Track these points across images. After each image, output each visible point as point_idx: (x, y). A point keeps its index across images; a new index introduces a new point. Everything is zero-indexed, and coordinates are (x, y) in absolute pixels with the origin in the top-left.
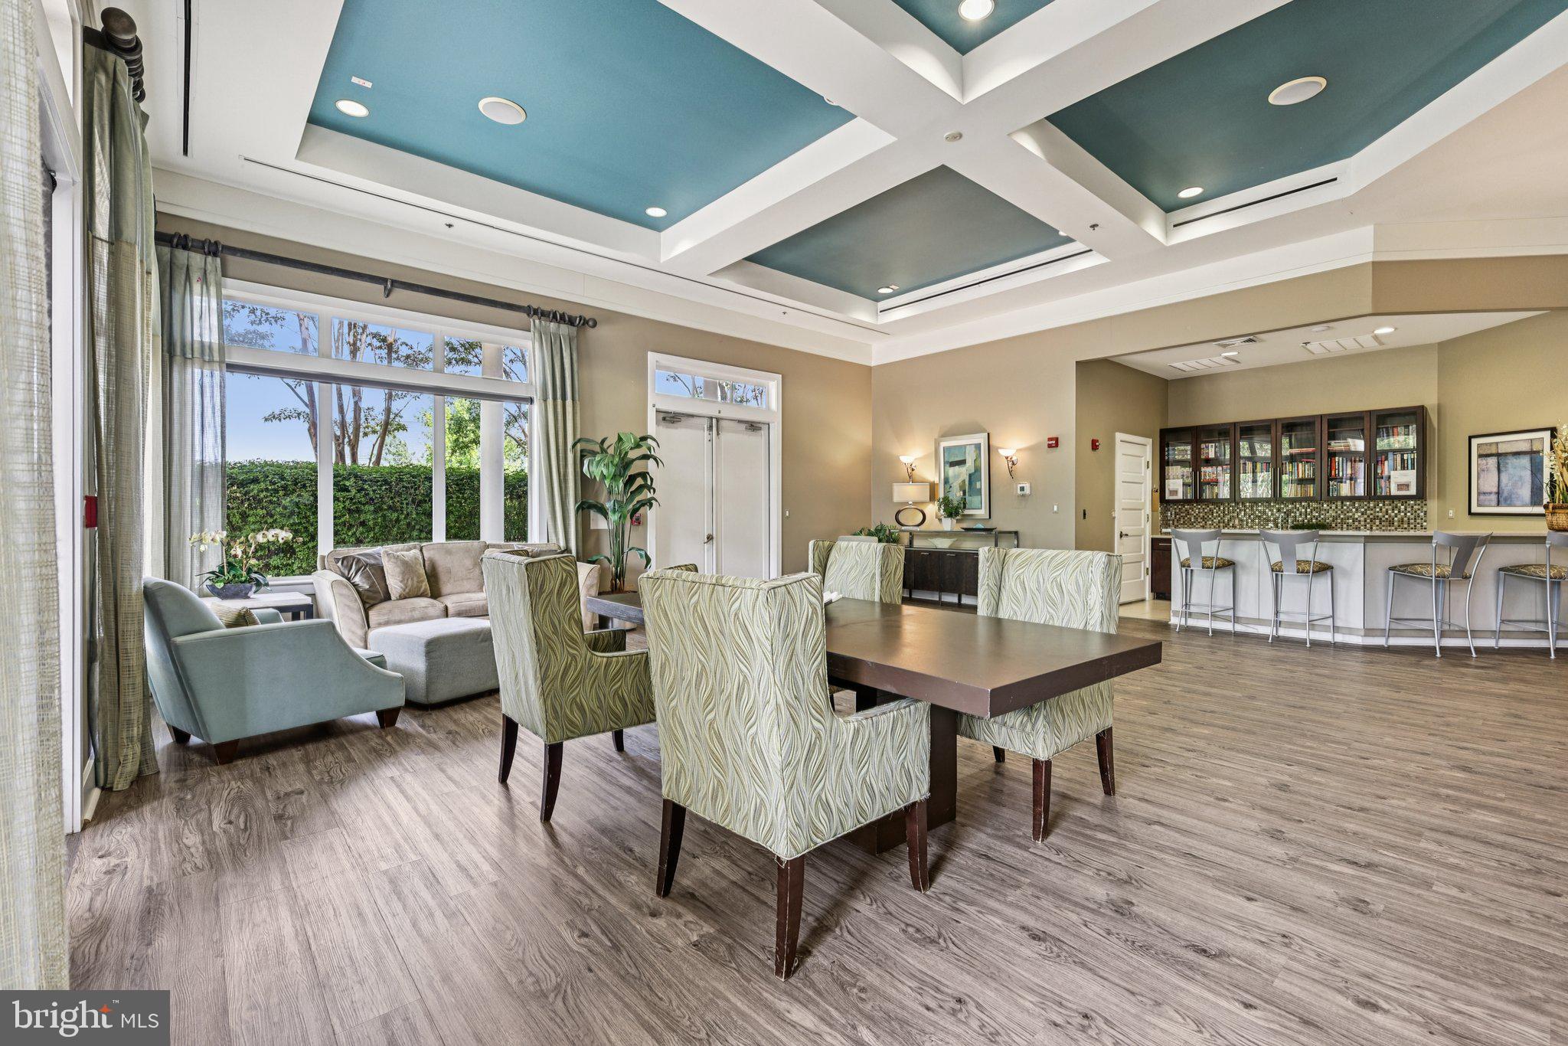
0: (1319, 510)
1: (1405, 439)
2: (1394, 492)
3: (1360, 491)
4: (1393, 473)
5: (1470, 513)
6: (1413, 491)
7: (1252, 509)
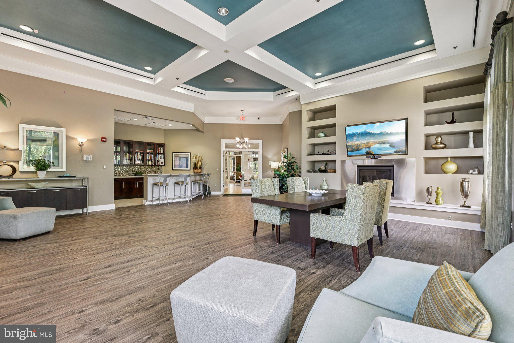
0: (140, 168)
1: (160, 150)
2: (160, 164)
3: (153, 163)
4: (160, 159)
5: (173, 169)
6: (163, 164)
7: (122, 168)
